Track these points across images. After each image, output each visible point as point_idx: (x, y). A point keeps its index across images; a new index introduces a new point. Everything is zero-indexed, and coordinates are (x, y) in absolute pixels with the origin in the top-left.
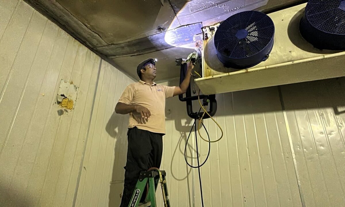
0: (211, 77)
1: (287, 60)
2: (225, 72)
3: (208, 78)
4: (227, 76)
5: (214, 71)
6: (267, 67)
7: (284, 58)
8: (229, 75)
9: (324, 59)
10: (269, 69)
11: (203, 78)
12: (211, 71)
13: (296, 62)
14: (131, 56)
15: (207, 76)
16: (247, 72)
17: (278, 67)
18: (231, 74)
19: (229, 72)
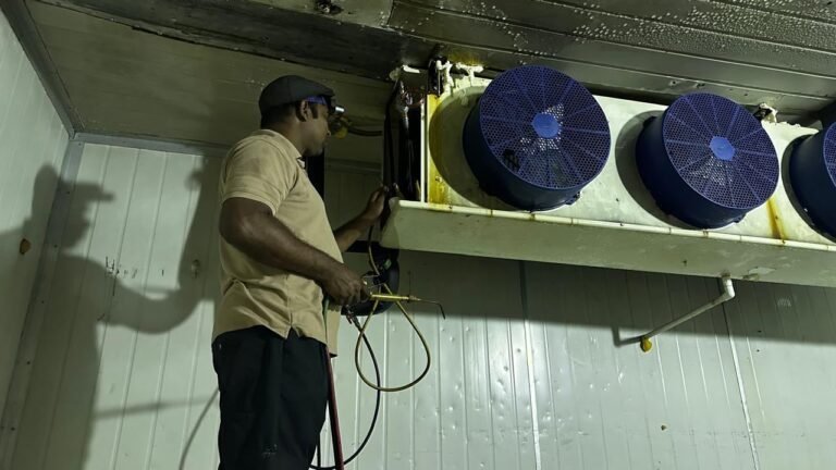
0: (445, 207)
1: (610, 217)
2: (483, 205)
3: (438, 207)
4: (487, 216)
5: (455, 193)
6: (575, 221)
7: (606, 209)
8: (491, 216)
9: (669, 234)
10: (577, 225)
11: (421, 204)
12: (446, 190)
13: (626, 226)
14: (134, 28)
15: (434, 202)
16: (532, 220)
17: (594, 227)
18: (496, 213)
19: (492, 208)
